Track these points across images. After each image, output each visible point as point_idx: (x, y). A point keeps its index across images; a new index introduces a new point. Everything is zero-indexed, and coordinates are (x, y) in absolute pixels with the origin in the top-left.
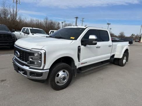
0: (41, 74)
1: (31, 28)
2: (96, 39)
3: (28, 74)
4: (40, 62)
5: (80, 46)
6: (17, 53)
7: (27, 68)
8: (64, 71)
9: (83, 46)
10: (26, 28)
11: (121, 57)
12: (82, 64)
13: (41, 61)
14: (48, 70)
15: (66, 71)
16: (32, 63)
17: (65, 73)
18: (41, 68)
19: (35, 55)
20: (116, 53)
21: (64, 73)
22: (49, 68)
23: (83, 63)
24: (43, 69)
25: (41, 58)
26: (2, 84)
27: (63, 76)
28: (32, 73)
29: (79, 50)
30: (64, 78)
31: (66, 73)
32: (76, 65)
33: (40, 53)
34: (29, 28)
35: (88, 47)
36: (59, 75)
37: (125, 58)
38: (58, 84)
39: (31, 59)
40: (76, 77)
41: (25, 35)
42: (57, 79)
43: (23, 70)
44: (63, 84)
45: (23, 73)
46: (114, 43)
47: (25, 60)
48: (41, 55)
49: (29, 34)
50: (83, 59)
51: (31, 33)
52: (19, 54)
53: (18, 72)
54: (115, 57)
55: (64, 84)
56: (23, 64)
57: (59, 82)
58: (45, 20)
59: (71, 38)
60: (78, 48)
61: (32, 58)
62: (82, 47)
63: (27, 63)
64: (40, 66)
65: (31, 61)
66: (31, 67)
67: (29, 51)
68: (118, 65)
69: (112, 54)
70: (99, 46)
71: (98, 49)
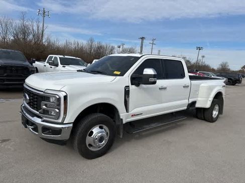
0: (58, 132)
1: (62, 56)
2: (154, 75)
3: (40, 129)
4: (58, 111)
5: (129, 86)
6: (26, 97)
7: (38, 121)
8: (101, 128)
9: (133, 86)
10: (54, 56)
11: (208, 105)
12: (132, 116)
13: (59, 109)
14: (71, 125)
15: (105, 127)
16: (46, 112)
17: (103, 130)
18: (60, 121)
19: (51, 101)
20: (199, 99)
21: (100, 130)
22: (73, 121)
23: (135, 115)
24: (62, 123)
25: (59, 105)
26: (2, 146)
27: (99, 135)
28: (45, 129)
29: (127, 92)
30: (101, 139)
31: (105, 130)
32: (121, 118)
33: (58, 97)
34: (58, 57)
35: (144, 89)
36: (92, 133)
37: (217, 107)
38: (91, 149)
39: (44, 107)
40: (121, 137)
41: (51, 67)
42: (89, 140)
43: (33, 124)
44: (99, 149)
45: (32, 129)
46: (194, 82)
47: (36, 108)
48: (59, 100)
51: (61, 64)
52: (28, 98)
53: (26, 127)
54: (198, 105)
55: (101, 148)
56: (34, 115)
57: (93, 144)
59: (115, 72)
60: (125, 89)
61: (46, 105)
62: (133, 88)
63: (38, 113)
64: (58, 118)
65: (44, 110)
66: (44, 118)
67: (42, 93)
68: (205, 119)
69: (191, 100)
70: (165, 86)
71: (163, 91)
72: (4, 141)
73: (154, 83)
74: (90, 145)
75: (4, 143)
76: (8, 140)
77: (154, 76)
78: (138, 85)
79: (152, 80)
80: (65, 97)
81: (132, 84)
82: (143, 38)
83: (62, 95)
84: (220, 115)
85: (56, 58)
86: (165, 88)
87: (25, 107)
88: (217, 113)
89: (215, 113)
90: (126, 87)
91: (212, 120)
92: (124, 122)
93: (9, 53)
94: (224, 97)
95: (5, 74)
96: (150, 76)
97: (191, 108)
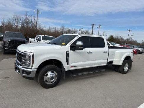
0: (29, 73)
1: (43, 36)
3: (21, 72)
4: (29, 62)
5: (69, 51)
7: (20, 67)
8: (52, 72)
10: (39, 35)
12: (71, 67)
14: (36, 70)
15: (55, 72)
16: (24, 63)
17: (54, 74)
18: (30, 67)
19: (27, 57)
20: (115, 59)
22: (37, 68)
23: (73, 67)
24: (31, 69)
25: (30, 59)
27: (51, 76)
28: (23, 71)
29: (68, 55)
31: (55, 73)
32: (64, 68)
33: (29, 55)
34: (41, 36)
35: (78, 53)
36: (47, 74)
37: (127, 65)
38: (47, 83)
39: (23, 60)
40: (65, 78)
41: (37, 41)
42: (45, 78)
43: (18, 69)
44: (52, 83)
45: (18, 71)
47: (20, 61)
48: (30, 57)
49: (40, 40)
50: (73, 63)
51: (43, 40)
52: (17, 56)
53: (16, 71)
54: (114, 63)
56: (19, 64)
57: (48, 80)
58: (62, 27)
59: (63, 44)
60: (67, 53)
61: (24, 59)
62: (71, 52)
63: (21, 63)
64: (29, 66)
65: (23, 62)
66: (23, 66)
68: (119, 72)
69: (109, 60)
70: (91, 52)
71: (90, 54)
72: (6, 78)
73: (82, 49)
74: (46, 81)
75: (7, 79)
76: (8, 77)
77: (82, 46)
78: (74, 50)
79: (81, 47)
80: (33, 56)
81: (71, 50)
82: (93, 25)
83: (31, 54)
84: (130, 70)
85: (40, 36)
86: (91, 53)
87: (16, 61)
88: (127, 69)
89: (126, 69)
90: (67, 51)
91: (124, 73)
92: (66, 70)
93: (16, 34)
94: (132, 59)
95: (13, 45)
96: (80, 46)
97: (109, 65)
